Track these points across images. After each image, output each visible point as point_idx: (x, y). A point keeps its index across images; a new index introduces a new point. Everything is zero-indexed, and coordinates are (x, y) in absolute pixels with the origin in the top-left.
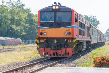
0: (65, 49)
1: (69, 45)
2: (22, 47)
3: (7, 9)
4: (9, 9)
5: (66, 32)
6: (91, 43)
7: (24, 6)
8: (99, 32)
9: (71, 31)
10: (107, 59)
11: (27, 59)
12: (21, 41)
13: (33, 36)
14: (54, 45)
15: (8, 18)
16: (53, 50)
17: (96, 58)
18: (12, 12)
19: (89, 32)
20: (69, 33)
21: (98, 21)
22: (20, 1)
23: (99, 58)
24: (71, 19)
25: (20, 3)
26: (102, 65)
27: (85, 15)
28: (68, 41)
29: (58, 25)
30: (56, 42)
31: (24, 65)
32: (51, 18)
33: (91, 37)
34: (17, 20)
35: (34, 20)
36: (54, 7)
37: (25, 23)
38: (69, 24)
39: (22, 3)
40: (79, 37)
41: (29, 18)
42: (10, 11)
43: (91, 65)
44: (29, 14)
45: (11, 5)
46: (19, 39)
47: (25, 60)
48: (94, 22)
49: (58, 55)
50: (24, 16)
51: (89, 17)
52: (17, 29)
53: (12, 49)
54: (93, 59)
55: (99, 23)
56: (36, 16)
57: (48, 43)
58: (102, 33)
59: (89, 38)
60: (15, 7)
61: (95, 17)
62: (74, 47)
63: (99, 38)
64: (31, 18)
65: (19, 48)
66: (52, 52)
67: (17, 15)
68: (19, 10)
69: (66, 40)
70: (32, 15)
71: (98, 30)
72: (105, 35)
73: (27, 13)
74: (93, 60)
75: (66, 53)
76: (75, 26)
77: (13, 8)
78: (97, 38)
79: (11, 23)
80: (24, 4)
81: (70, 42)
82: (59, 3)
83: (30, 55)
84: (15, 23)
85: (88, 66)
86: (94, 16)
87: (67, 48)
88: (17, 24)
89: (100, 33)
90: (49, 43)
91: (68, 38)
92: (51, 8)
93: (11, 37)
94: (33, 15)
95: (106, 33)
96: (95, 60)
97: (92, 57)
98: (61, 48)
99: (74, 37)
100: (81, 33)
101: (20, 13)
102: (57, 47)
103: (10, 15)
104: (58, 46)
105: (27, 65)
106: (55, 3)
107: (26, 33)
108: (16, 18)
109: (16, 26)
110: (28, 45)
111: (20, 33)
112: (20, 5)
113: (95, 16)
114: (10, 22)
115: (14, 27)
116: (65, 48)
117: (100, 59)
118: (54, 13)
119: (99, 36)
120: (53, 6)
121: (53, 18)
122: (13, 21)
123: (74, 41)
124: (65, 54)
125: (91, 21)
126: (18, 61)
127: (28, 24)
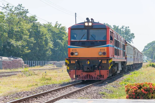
0: (99, 71)
1: (104, 67)
2: (24, 71)
3: (3, 17)
4: (6, 17)
5: (100, 52)
6: (126, 64)
7: (28, 12)
8: (135, 50)
9: (106, 51)
10: (145, 87)
11: (31, 88)
12: (23, 62)
13: (40, 54)
14: (87, 66)
15: (4, 30)
16: (86, 72)
17: (130, 86)
18: (10, 21)
19: (125, 51)
20: (104, 53)
21: (133, 34)
22: (22, 6)
23: (134, 86)
24: (106, 37)
25: (22, 9)
26: (138, 96)
27: (114, 26)
28: (103, 62)
29: (91, 44)
30: (89, 63)
31: (28, 95)
32: (83, 36)
33: (127, 57)
34: (18, 32)
35: (41, 32)
36: (86, 24)
37: (28, 37)
38: (104, 43)
39: (24, 9)
40: (114, 58)
41: (35, 29)
42: (7, 20)
43: (122, 96)
44: (34, 23)
45: (8, 11)
46: (20, 59)
47: (29, 89)
48: (127, 35)
49: (92, 78)
50: (27, 26)
51: (119, 28)
52: (17, 45)
53: (10, 74)
54: (126, 87)
55: (134, 37)
56: (45, 27)
57: (79, 65)
58: (139, 52)
59: (124, 58)
60: (14, 14)
61: (128, 29)
62: (109, 69)
63: (135, 57)
64: (37, 29)
65: (21, 72)
66: (85, 74)
67: (17, 25)
68: (20, 18)
69: (100, 61)
70: (39, 25)
71: (134, 48)
72: (143, 53)
73: (31, 22)
74: (126, 89)
75: (101, 76)
76: (111, 45)
77: (11, 16)
78: (133, 58)
79: (9, 36)
80: (27, 10)
81: (104, 63)
82: (92, 19)
83: (36, 82)
84: (14, 37)
85: (119, 97)
86: (126, 27)
87: (102, 70)
88: (17, 38)
89: (137, 51)
90: (81, 64)
91: (102, 59)
92: (83, 24)
93: (8, 56)
94: (41, 25)
95: (144, 50)
96: (128, 88)
97: (124, 84)
98: (95, 70)
99: (109, 57)
100: (117, 53)
101: (21, 22)
102: (90, 69)
103: (7, 25)
104: (91, 67)
105: (32, 95)
106: (87, 19)
107: (30, 51)
108: (16, 30)
109: (15, 41)
110: (33, 68)
111: (22, 51)
112: (22, 11)
113: (128, 27)
114: (7, 36)
115: (13, 42)
116: (99, 69)
117: (135, 88)
118: (86, 30)
119: (135, 56)
120: (85, 22)
121: (86, 36)
122: (11, 33)
123: (110, 62)
124: (99, 77)
125: (123, 33)
126: (19, 90)
127: (33, 38)
